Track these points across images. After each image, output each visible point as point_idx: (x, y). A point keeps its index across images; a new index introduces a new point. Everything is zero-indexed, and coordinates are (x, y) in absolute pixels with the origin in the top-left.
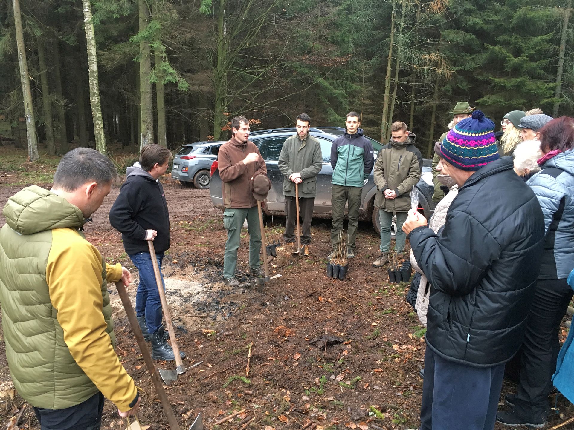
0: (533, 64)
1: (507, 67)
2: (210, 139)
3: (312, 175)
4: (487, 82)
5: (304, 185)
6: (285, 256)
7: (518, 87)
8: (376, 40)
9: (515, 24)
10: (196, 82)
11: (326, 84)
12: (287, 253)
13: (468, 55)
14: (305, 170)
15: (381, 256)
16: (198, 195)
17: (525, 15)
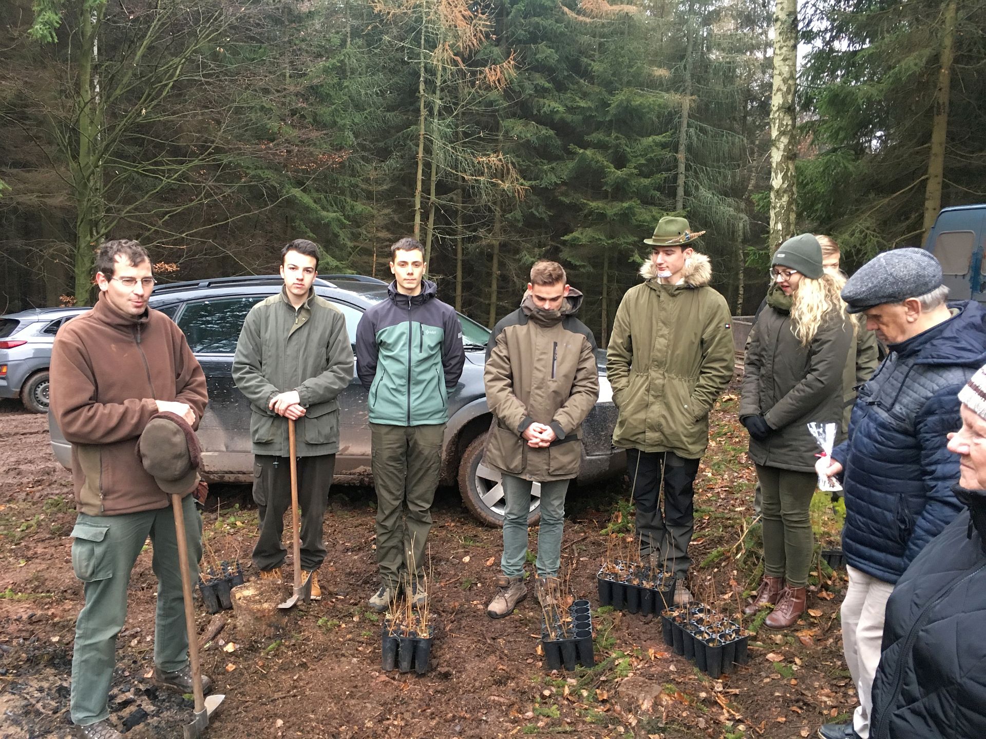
0: (646, 181)
1: (606, 183)
2: (66, 303)
3: (329, 395)
4: (575, 208)
5: (308, 424)
6: (259, 615)
7: (625, 216)
8: (393, 128)
9: (615, 115)
10: (33, 188)
11: (307, 199)
12: (266, 605)
13: (545, 161)
14: (310, 382)
15: (505, 588)
16: (31, 427)
17: (628, 101)
